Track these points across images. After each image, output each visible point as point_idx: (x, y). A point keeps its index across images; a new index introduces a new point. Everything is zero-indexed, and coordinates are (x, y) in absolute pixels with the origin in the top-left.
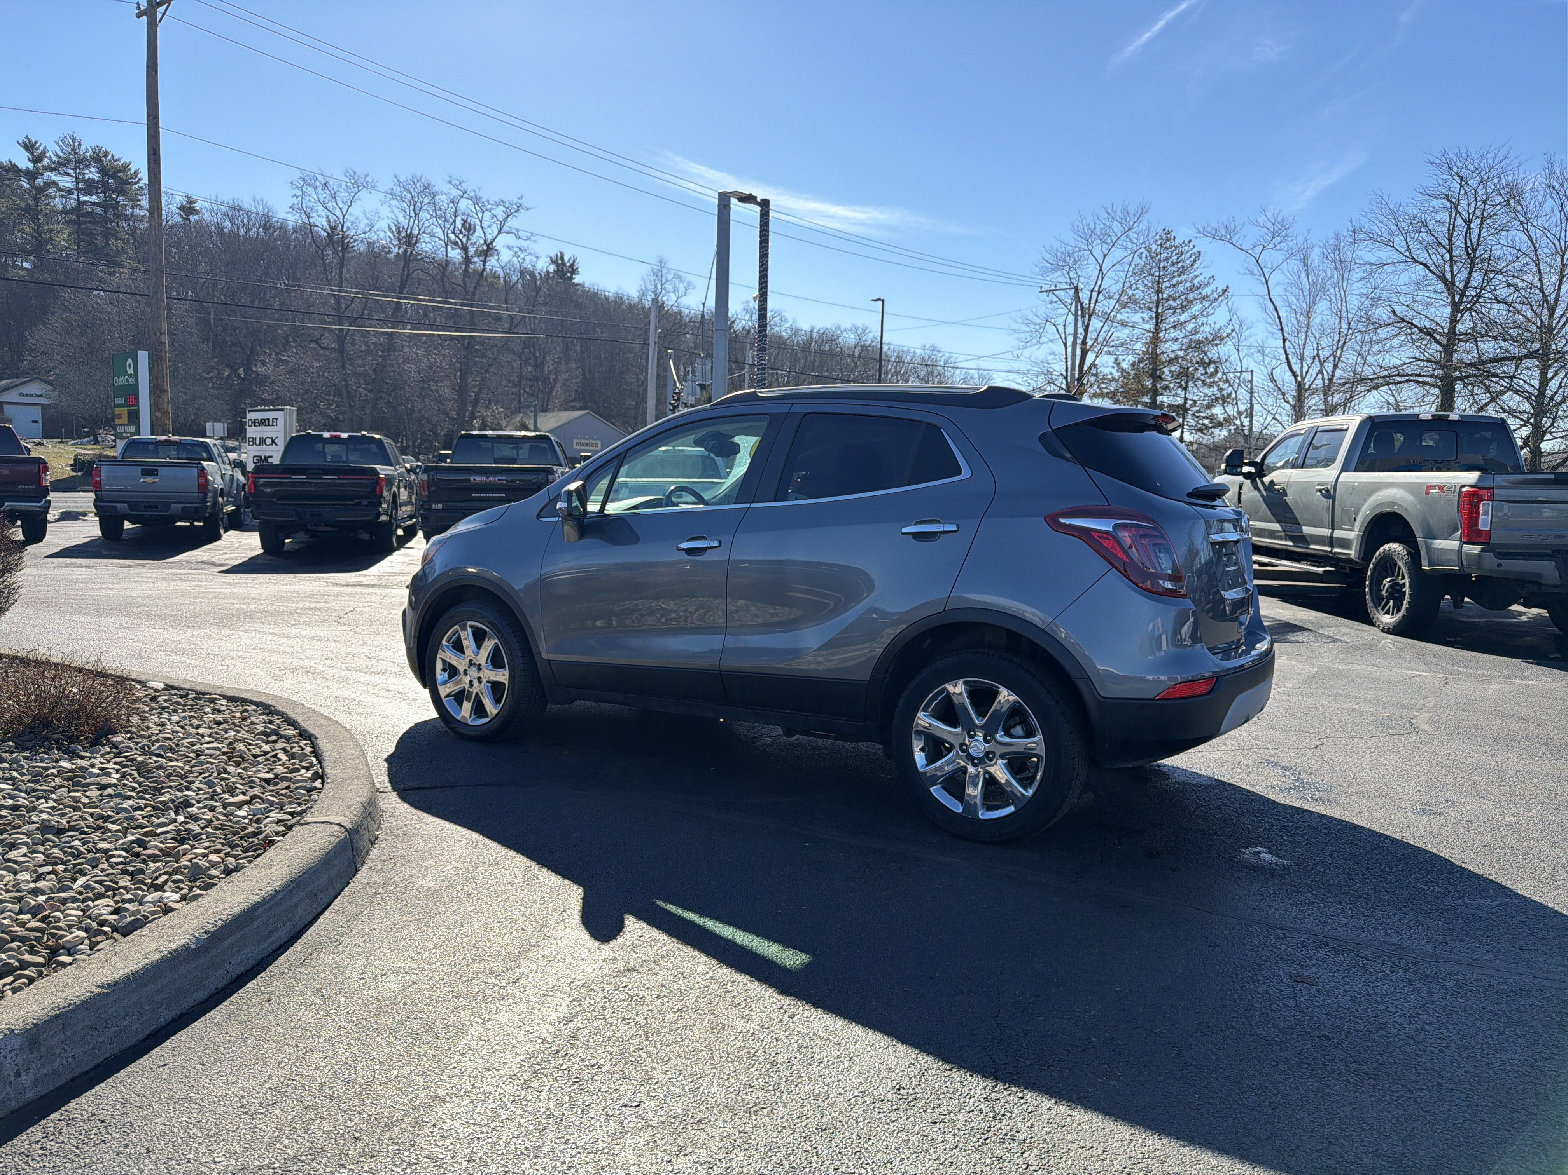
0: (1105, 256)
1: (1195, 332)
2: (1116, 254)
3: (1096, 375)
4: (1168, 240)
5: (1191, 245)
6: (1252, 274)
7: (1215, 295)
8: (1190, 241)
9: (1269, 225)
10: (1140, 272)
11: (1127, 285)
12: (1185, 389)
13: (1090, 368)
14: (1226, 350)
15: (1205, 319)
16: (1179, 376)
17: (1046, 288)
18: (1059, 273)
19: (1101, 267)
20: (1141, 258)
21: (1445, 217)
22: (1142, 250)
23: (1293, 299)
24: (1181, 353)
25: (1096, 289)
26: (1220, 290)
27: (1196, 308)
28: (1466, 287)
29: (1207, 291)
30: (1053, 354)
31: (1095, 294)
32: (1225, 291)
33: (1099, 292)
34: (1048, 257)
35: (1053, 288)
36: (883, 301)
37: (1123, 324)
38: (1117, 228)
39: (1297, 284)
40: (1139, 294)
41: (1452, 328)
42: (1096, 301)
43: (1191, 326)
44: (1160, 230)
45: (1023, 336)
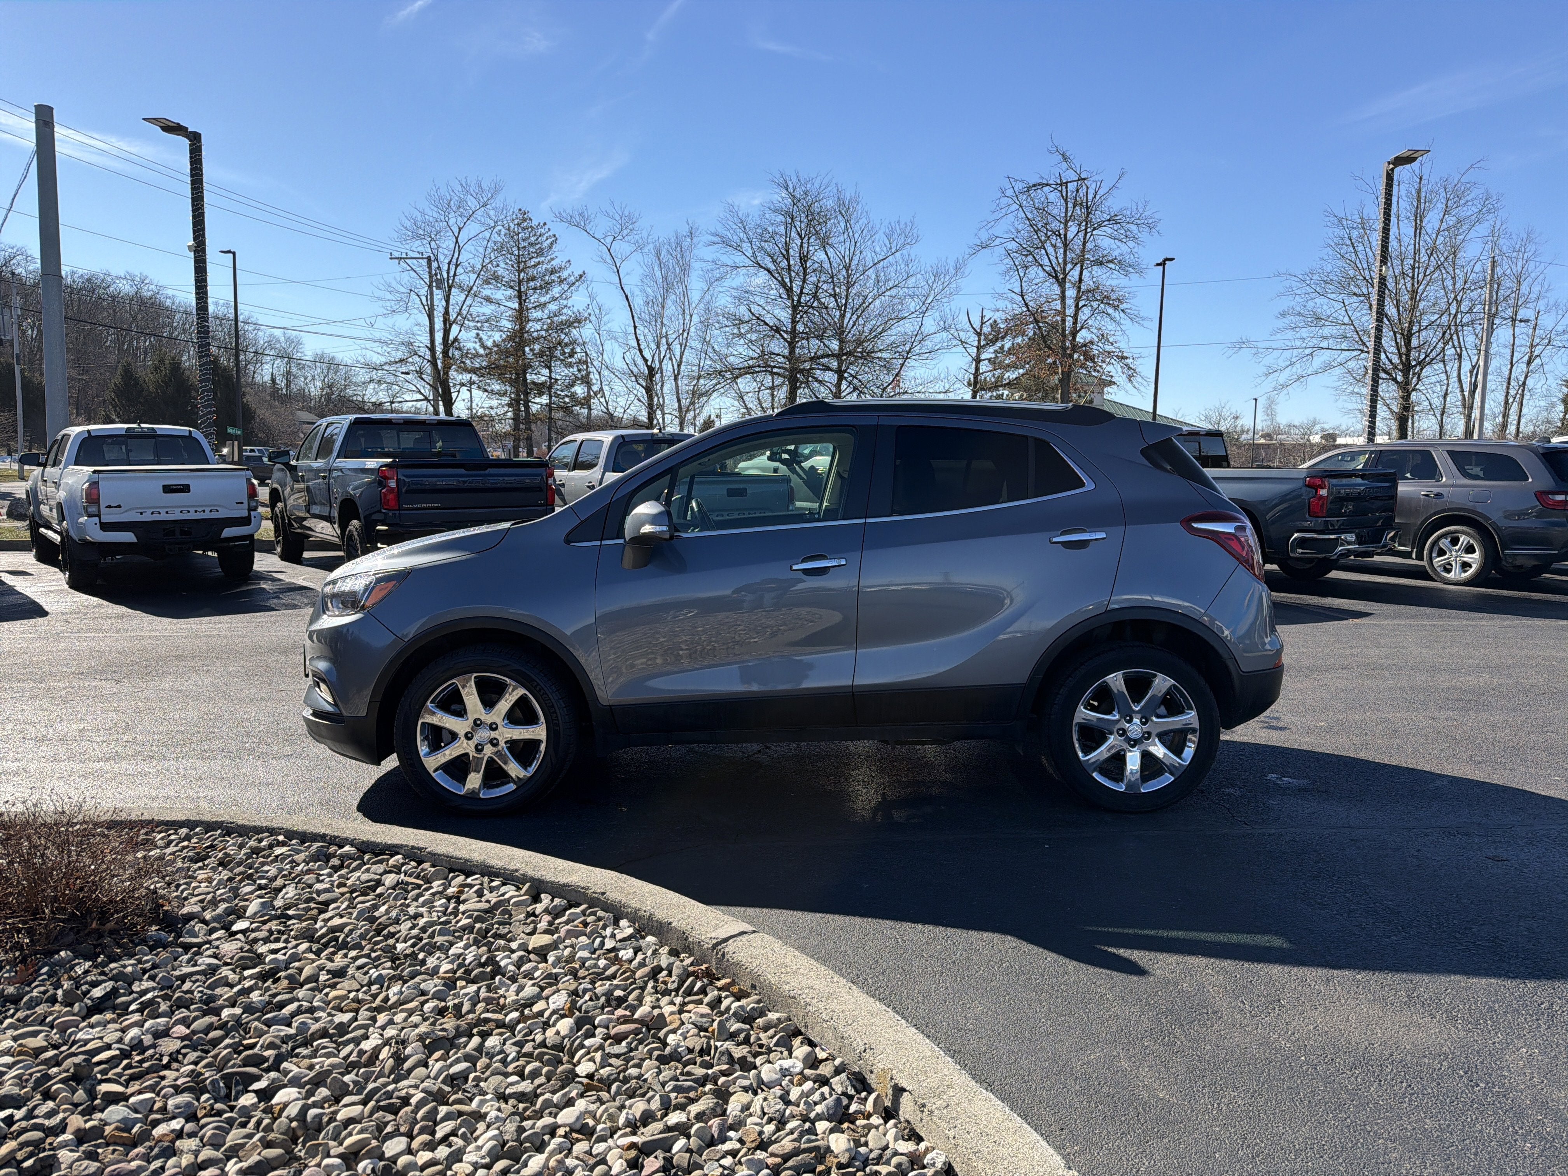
0: (460, 229)
1: (558, 313)
2: (472, 228)
3: (459, 349)
4: (525, 220)
5: (547, 227)
6: (605, 261)
7: (572, 279)
8: (545, 224)
9: (618, 218)
10: (500, 249)
11: (487, 261)
12: (550, 368)
13: (453, 342)
14: (587, 332)
15: (565, 302)
16: (541, 354)
17: (397, 255)
18: (418, 242)
19: (457, 238)
20: (499, 235)
21: (782, 229)
22: (500, 228)
23: (649, 290)
24: (543, 333)
25: (454, 260)
26: (577, 275)
27: (556, 291)
28: (801, 293)
29: (564, 274)
30: (418, 324)
31: (453, 268)
32: (581, 276)
33: (457, 266)
34: (408, 224)
35: (404, 256)
36: (234, 253)
37: (489, 300)
38: (472, 203)
39: (652, 276)
40: (500, 271)
41: (794, 328)
42: (455, 275)
43: (553, 307)
44: (516, 211)
45: (388, 304)
